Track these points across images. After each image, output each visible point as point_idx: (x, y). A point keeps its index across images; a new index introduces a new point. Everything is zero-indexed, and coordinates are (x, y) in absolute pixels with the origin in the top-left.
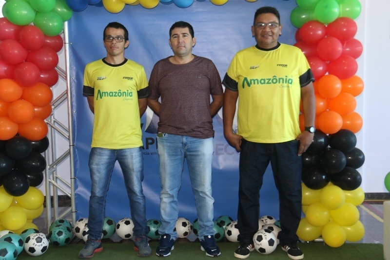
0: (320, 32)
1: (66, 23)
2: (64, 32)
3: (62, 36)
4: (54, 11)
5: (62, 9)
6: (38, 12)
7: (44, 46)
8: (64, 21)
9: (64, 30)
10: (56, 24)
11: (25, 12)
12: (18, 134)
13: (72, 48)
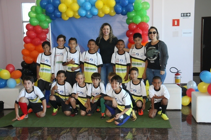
0: (135, 27)
1: (50, 24)
2: (49, 27)
3: (48, 29)
4: (45, 20)
5: (48, 20)
6: (40, 21)
7: (42, 32)
8: (49, 23)
9: (49, 26)
10: (46, 25)
11: (36, 22)
12: (34, 62)
13: (52, 32)
